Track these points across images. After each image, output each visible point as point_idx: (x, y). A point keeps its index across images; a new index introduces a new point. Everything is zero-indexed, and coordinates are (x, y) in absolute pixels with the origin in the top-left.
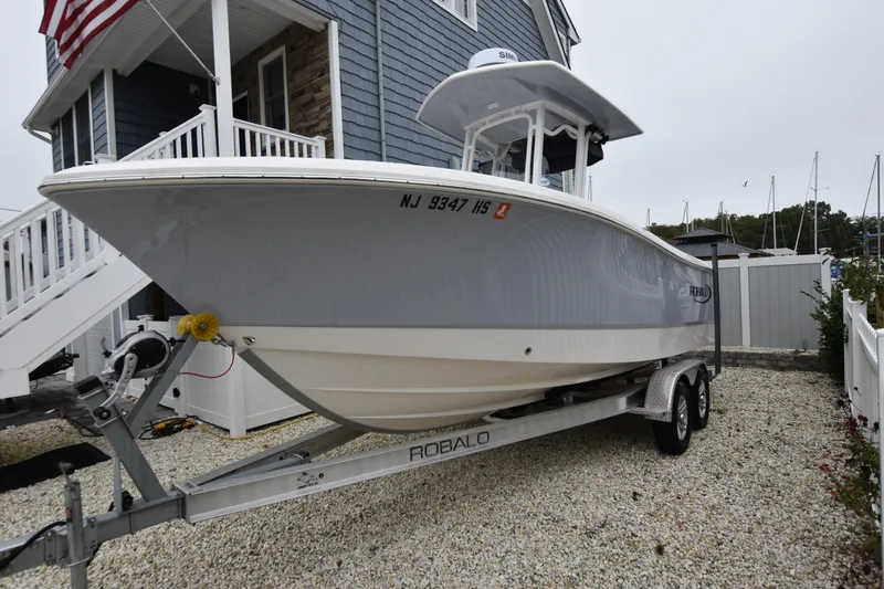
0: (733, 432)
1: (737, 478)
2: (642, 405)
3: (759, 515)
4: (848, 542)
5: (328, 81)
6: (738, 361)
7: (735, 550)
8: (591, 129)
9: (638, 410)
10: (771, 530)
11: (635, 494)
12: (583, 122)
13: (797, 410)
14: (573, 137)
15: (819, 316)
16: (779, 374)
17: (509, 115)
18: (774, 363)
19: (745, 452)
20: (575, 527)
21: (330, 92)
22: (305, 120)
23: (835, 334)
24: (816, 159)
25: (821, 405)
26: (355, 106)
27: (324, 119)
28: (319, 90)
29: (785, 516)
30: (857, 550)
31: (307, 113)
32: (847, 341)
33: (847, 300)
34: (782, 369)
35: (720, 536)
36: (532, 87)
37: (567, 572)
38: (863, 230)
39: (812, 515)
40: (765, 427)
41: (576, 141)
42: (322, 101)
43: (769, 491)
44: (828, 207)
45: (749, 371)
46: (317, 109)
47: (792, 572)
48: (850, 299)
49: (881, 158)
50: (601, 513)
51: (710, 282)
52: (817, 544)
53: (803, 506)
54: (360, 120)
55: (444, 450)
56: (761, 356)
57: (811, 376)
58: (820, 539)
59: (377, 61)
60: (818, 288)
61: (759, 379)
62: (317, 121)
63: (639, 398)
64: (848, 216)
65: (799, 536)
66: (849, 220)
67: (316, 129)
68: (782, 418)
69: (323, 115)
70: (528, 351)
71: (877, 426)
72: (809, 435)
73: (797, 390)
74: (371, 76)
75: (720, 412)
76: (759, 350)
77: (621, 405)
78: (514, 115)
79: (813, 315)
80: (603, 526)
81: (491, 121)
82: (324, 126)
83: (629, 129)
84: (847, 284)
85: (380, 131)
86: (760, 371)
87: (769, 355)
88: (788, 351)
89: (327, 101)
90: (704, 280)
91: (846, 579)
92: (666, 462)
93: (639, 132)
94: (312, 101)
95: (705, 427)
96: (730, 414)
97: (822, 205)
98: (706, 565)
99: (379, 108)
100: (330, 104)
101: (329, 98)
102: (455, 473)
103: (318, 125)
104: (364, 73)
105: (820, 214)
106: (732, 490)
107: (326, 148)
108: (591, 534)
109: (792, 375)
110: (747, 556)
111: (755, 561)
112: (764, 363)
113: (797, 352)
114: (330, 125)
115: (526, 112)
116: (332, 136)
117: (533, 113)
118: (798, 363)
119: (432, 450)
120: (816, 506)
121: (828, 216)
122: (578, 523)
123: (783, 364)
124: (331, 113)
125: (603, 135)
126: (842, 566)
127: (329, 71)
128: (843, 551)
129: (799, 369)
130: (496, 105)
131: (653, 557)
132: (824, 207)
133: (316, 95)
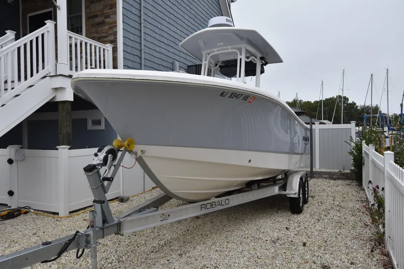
0: (320, 205)
1: (326, 221)
2: (285, 191)
3: (338, 232)
4: (372, 238)
5: (115, 13)
6: (315, 175)
7: (332, 243)
8: (262, 58)
9: (283, 193)
10: (343, 237)
11: (287, 228)
12: (259, 55)
13: (344, 195)
14: (255, 62)
15: (351, 153)
16: (333, 181)
17: (228, 49)
18: (331, 176)
19: (327, 211)
20: (267, 240)
21: (116, 19)
22: (98, 33)
23: (359, 161)
24: (343, 73)
25: (354, 193)
26: (129, 28)
27: (110, 34)
28: (108, 17)
29: (348, 232)
30: (376, 240)
31: (99, 29)
32: (364, 164)
33: (364, 146)
34: (335, 179)
35: (325, 239)
36: (241, 38)
37: (271, 255)
38: (363, 112)
39: (358, 231)
40: (332, 202)
41: (256, 64)
42: (110, 23)
43: (340, 224)
44: (347, 99)
45: (320, 180)
46: (107, 27)
47: (354, 248)
48: (366, 145)
49: (373, 76)
50: (276, 235)
51: (309, 135)
52: (361, 239)
53: (354, 228)
54: (131, 37)
55: (213, 206)
56: (325, 173)
57: (347, 182)
58: (362, 238)
59: (140, 4)
60: (351, 140)
61: (326, 183)
62: (107, 34)
63: (284, 187)
64: (357, 105)
65: (355, 237)
66: (357, 107)
67: (105, 39)
68: (339, 199)
69: (110, 32)
70: (250, 161)
71: (383, 189)
72: (351, 205)
73: (342, 188)
74: (137, 12)
75: (312, 197)
76: (324, 170)
77: (276, 190)
78: (230, 49)
79: (349, 153)
80: (278, 239)
81: (218, 51)
82: (112, 38)
83: (278, 60)
84: (364, 138)
85: (141, 44)
86: (325, 180)
87: (329, 172)
88: (336, 171)
89: (114, 24)
90: (306, 133)
91: (373, 247)
92: (295, 216)
93: (281, 61)
94: (103, 23)
95: (307, 203)
96: (317, 198)
97: (345, 98)
98: (323, 248)
99: (141, 31)
100: (116, 26)
101: (115, 22)
102: (200, 225)
103: (107, 37)
104: (134, 10)
105: (344, 102)
106: (325, 225)
107: (113, 51)
108: (274, 242)
109: (340, 182)
110: (337, 245)
111: (340, 246)
112: (327, 176)
113: (340, 171)
114: (116, 38)
115: (236, 48)
116: (117, 44)
117: (240, 50)
118: (342, 176)
119: (209, 206)
120: (359, 228)
121: (347, 104)
122: (268, 239)
123: (335, 177)
124: (116, 32)
125: (265, 61)
126: (371, 245)
127: (116, 7)
128: (371, 241)
129: (342, 179)
130: (222, 44)
131: (302, 248)
132: (346, 99)
133: (106, 20)
